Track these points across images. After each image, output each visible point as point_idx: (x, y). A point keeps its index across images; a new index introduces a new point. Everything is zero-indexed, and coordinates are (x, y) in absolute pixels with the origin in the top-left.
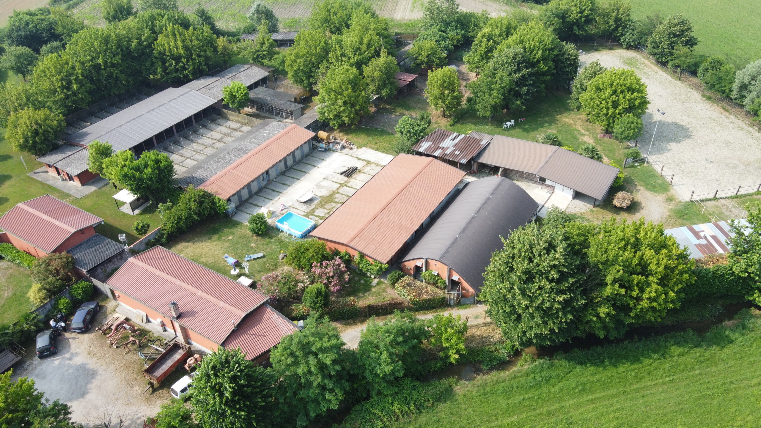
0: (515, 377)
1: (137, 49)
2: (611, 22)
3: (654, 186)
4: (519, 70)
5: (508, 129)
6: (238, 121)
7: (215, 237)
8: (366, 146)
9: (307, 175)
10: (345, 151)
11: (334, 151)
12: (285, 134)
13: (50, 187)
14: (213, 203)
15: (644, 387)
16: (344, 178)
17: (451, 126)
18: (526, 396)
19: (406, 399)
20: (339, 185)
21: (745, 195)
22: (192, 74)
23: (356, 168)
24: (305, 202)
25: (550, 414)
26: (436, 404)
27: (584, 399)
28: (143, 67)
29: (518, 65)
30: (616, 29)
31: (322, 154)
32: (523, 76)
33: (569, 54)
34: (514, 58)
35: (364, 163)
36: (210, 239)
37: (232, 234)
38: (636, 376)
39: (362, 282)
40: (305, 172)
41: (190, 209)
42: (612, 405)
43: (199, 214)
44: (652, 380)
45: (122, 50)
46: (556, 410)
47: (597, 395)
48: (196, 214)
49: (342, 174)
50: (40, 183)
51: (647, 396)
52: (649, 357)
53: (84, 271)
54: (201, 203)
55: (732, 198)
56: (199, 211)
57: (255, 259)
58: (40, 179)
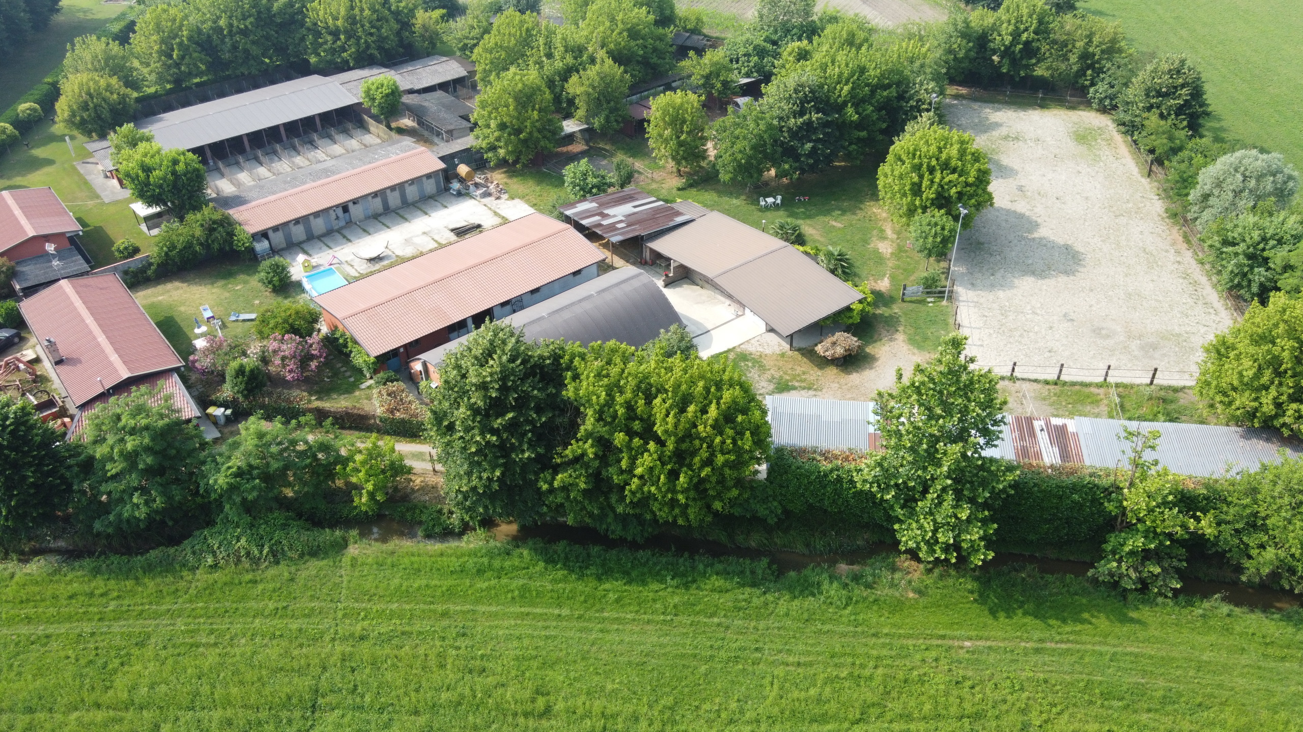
0: (442, 555)
1: (281, 12)
2: (1073, 58)
3: (926, 339)
4: (802, 113)
5: (767, 208)
6: (378, 136)
7: (221, 283)
8: (522, 197)
9: (406, 225)
10: (487, 200)
11: (472, 197)
12: (402, 159)
13: (86, 182)
14: (231, 234)
15: (617, 619)
16: (453, 237)
17: (679, 189)
18: (433, 583)
19: (261, 538)
20: (436, 245)
21: (1074, 384)
22: (355, 59)
23: (479, 226)
24: (371, 260)
25: (445, 614)
26: (307, 557)
27: (512, 609)
28: (290, 40)
29: (802, 103)
30: (1082, 73)
31: (453, 199)
32: (809, 123)
33: (920, 100)
34: (796, 91)
35: (498, 221)
36: (212, 284)
37: (245, 282)
38: (617, 601)
39: (352, 379)
40: (406, 220)
41: (193, 236)
42: (546, 628)
43: (206, 245)
44: (637, 612)
45: (259, 12)
46: (457, 613)
47: (538, 610)
48: (201, 244)
49: (452, 230)
50: (80, 175)
51: (608, 631)
52: (662, 581)
53: (18, 287)
54: (211, 230)
55: (1047, 383)
56: (207, 241)
57: (244, 321)
58: (82, 172)
